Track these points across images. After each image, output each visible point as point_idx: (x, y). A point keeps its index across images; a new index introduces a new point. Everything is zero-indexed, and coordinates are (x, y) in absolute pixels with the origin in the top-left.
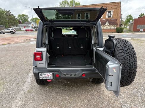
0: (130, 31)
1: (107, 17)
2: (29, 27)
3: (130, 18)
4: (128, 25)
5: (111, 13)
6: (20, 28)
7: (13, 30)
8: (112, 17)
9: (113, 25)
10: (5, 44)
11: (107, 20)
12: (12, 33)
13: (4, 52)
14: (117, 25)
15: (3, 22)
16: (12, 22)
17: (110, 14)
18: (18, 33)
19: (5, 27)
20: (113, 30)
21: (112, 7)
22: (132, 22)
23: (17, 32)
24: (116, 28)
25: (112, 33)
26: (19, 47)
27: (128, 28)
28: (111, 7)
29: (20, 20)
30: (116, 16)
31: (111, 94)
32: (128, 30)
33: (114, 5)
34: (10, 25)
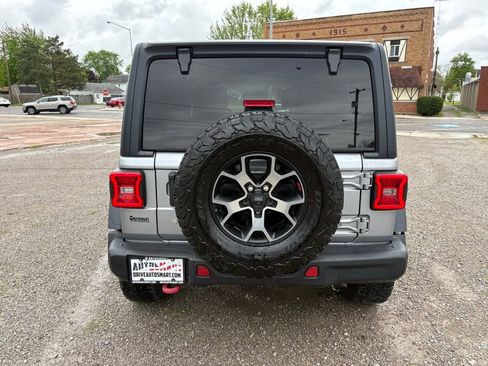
0: (463, 109)
2: (120, 91)
3: (463, 67)
4: (459, 90)
5: (401, 46)
6: (91, 97)
7: (67, 103)
8: (402, 59)
9: (406, 86)
10: (34, 147)
12: (63, 110)
13: (27, 174)
14: (420, 88)
15: (35, 74)
16: (67, 75)
17: (397, 48)
18: (84, 111)
19: (44, 91)
20: (405, 104)
21: (402, 27)
22: (473, 80)
23: (80, 109)
24: (415, 98)
25: (401, 116)
26: (78, 155)
27: (457, 98)
28: (400, 25)
29: (93, 69)
30: (419, 57)
31: (420, 354)
32: (458, 106)
33: (411, 17)
34: (60, 87)
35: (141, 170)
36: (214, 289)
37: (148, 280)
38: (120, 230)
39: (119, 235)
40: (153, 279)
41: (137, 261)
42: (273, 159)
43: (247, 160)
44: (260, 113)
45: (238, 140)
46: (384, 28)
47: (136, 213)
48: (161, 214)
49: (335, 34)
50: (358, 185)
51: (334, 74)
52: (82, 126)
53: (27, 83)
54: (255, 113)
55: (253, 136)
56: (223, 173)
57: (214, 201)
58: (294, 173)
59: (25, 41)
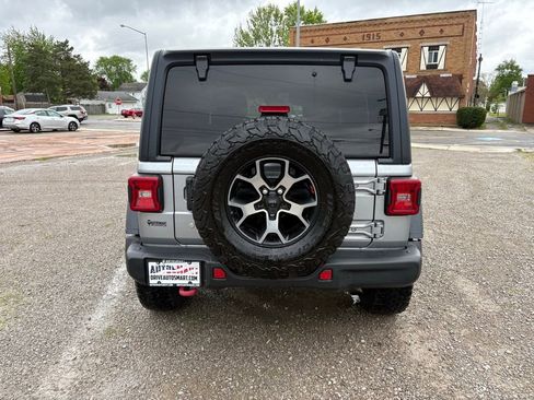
0: (509, 121)
1: (423, 67)
2: (134, 101)
3: (510, 75)
4: (504, 100)
5: (440, 52)
6: (103, 106)
7: (76, 112)
8: (441, 67)
9: (445, 96)
10: (44, 159)
11: (422, 80)
13: (37, 187)
14: (461, 98)
15: (43, 81)
16: (77, 82)
17: (436, 55)
18: (95, 121)
19: (52, 99)
20: (444, 115)
21: (442, 31)
22: (520, 89)
23: (91, 119)
24: (455, 109)
25: (441, 128)
26: (90, 168)
27: (503, 109)
28: (439, 29)
29: (105, 77)
30: (460, 64)
31: (435, 360)
32: (503, 118)
33: (451, 21)
34: (69, 95)
35: (159, 175)
36: (231, 299)
37: (165, 282)
38: (138, 236)
39: (138, 239)
40: (170, 282)
41: (154, 264)
42: (287, 162)
43: (262, 164)
44: (274, 118)
45: (252, 144)
46: (422, 33)
47: (154, 217)
48: (179, 218)
49: (368, 39)
50: (372, 190)
51: (349, 80)
52: (94, 137)
53: (33, 91)
54: (269, 118)
55: (267, 140)
56: (238, 176)
57: (230, 203)
58: (307, 176)
59: (33, 46)
